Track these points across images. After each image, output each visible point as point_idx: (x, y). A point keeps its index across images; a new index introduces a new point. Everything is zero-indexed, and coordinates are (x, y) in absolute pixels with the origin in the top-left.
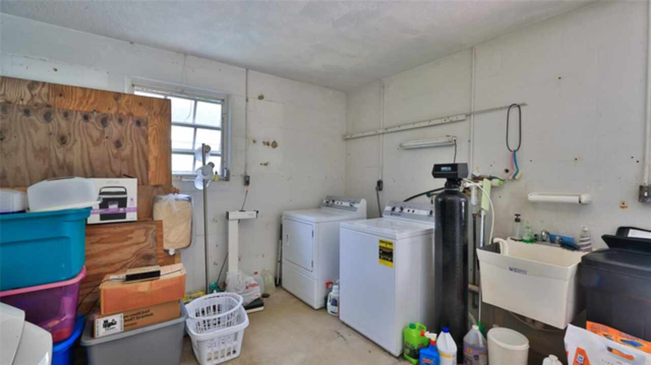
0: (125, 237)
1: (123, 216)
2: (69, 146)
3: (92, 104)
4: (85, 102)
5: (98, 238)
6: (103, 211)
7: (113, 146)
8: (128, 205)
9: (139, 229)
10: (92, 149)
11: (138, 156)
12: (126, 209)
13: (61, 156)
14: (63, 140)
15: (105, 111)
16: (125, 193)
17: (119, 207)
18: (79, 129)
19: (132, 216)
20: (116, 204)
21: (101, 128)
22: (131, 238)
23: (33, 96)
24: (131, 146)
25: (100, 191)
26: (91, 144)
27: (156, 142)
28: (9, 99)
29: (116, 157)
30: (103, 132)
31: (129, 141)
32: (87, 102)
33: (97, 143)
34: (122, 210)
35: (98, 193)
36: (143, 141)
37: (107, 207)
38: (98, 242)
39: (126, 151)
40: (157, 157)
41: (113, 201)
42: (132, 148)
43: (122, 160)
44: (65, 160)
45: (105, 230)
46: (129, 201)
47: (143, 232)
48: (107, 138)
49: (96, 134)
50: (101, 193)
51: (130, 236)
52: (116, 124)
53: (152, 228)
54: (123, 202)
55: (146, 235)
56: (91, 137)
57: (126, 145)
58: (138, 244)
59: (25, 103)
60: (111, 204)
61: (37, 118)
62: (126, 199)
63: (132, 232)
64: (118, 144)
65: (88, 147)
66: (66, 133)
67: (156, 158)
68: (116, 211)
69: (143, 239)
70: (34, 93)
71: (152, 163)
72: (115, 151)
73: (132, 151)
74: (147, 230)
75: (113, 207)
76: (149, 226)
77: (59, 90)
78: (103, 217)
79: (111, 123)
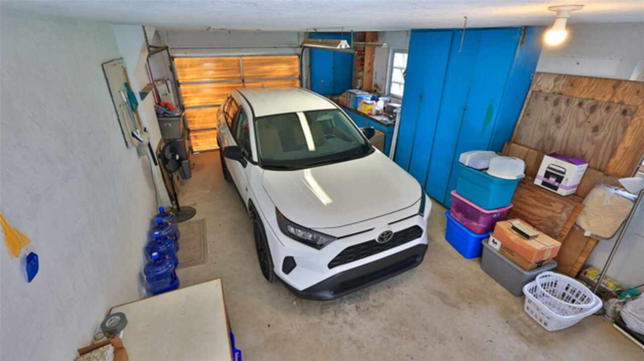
0: (548, 203)
1: (556, 188)
2: (560, 125)
3: (592, 92)
4: (586, 90)
5: (534, 195)
6: (545, 180)
7: (590, 130)
8: (562, 183)
9: (560, 203)
10: (573, 131)
11: (608, 144)
12: (560, 185)
13: (552, 131)
14: (558, 120)
15: (598, 98)
16: (564, 173)
17: (557, 181)
18: (572, 112)
19: (561, 191)
20: (554, 178)
21: (587, 113)
22: (551, 206)
23: (554, 86)
24: (606, 132)
25: (549, 166)
26: (574, 126)
27: (635, 133)
28: (541, 89)
29: (588, 139)
30: (588, 117)
31: (606, 128)
32: (588, 90)
33: (579, 125)
34: (557, 184)
35: (547, 166)
36: (620, 129)
37: (548, 178)
38: (533, 198)
39: (600, 137)
40: (629, 148)
41: (554, 175)
42: (607, 134)
43: (593, 143)
44: (553, 134)
45: (540, 192)
46: (564, 179)
47: (561, 206)
48: (589, 122)
49: (582, 118)
50: (549, 168)
51: (551, 204)
52: (603, 111)
53: (569, 207)
54: (559, 179)
55: (563, 210)
56: (577, 120)
57: (602, 131)
58: (554, 212)
59: (549, 91)
60: (553, 177)
61: (550, 103)
62: (562, 178)
63: (554, 202)
64: (596, 129)
65: (572, 127)
66: (562, 115)
67: (626, 149)
68: (552, 183)
69: (559, 211)
70: (556, 84)
71: (620, 152)
72: (590, 135)
73: (604, 138)
74: (565, 206)
75: (552, 180)
76: (568, 204)
77: (573, 80)
78: (544, 183)
79: (599, 110)
